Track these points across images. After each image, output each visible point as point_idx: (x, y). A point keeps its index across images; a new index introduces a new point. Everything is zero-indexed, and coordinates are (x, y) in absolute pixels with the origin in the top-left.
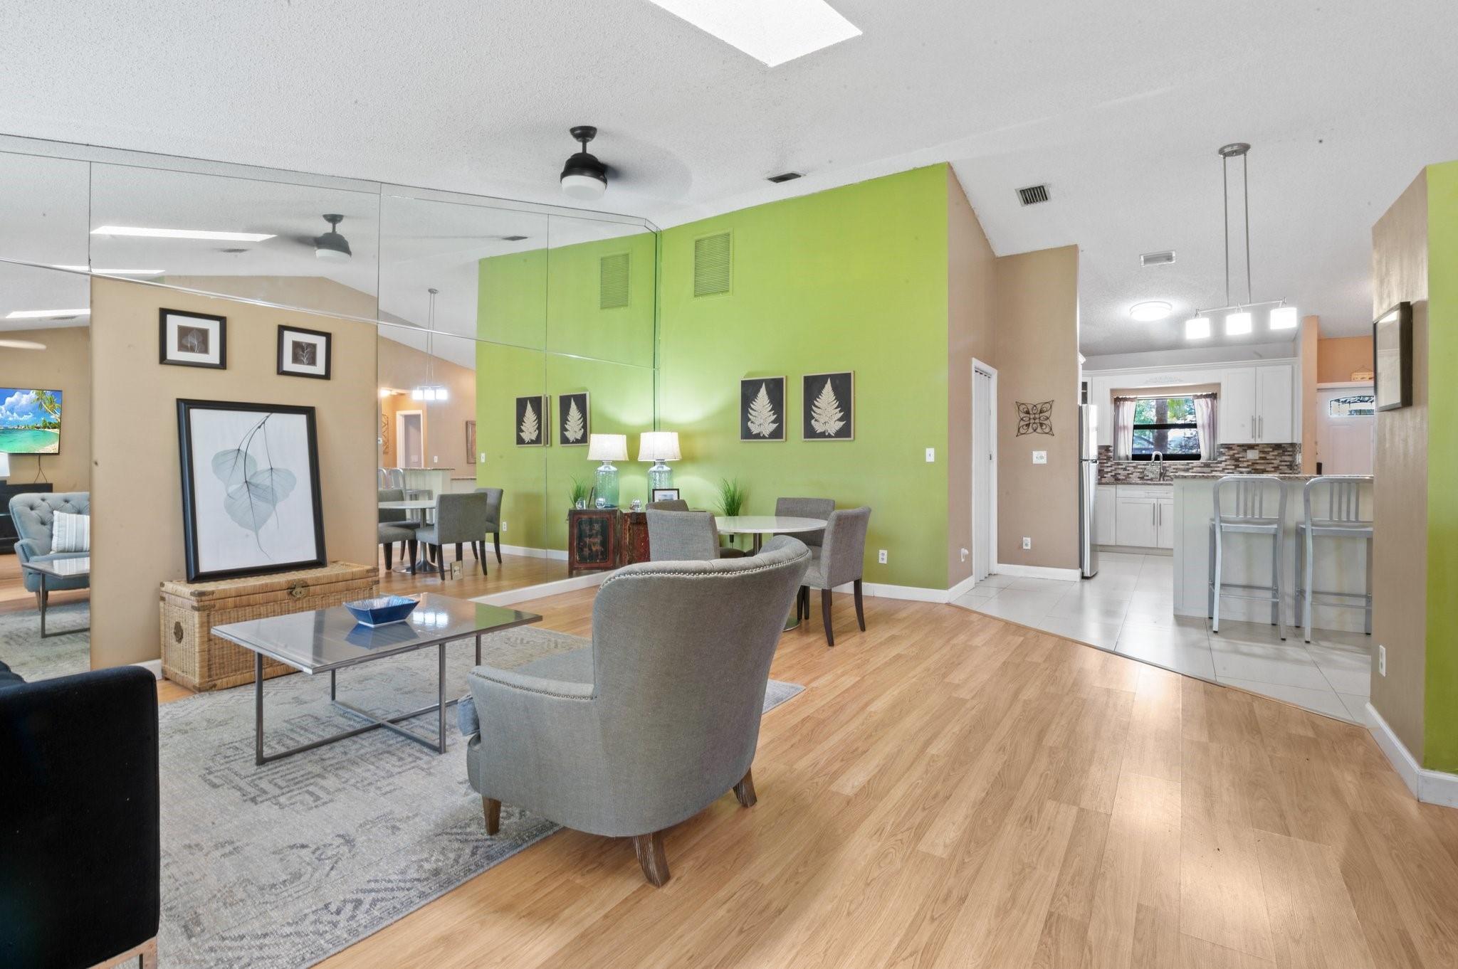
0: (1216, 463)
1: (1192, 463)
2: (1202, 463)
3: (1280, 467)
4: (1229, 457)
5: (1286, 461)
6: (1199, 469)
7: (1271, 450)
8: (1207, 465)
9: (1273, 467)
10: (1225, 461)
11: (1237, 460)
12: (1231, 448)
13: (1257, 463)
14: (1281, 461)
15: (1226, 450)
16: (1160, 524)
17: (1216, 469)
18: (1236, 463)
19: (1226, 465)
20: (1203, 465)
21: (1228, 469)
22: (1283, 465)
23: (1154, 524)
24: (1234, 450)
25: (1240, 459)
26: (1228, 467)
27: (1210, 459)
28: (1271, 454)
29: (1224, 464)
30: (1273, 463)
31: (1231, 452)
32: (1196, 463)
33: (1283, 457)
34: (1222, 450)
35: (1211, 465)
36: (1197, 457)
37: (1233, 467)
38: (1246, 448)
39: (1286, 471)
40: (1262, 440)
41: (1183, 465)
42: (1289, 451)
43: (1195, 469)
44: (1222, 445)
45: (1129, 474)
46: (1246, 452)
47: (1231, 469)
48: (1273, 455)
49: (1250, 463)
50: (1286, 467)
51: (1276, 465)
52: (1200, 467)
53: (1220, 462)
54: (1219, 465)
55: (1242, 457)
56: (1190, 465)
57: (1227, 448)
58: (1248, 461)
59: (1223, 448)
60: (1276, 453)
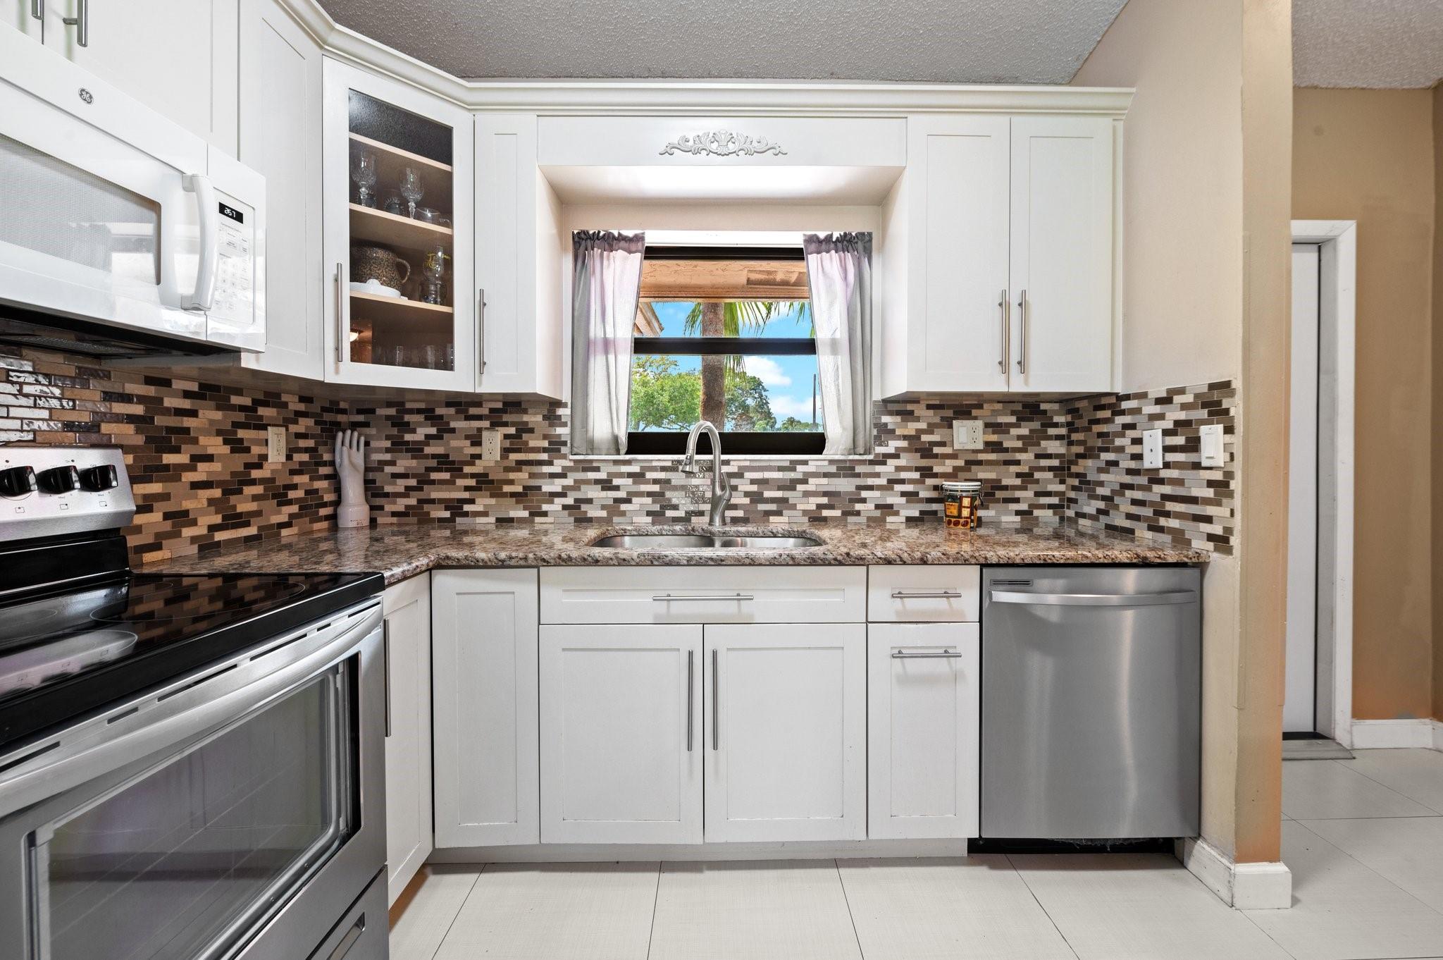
0: (871, 462)
1: (805, 463)
2: (831, 462)
3: (1037, 475)
4: (904, 444)
5: (1049, 456)
6: (824, 481)
7: (1013, 419)
8: (845, 469)
9: (1018, 475)
10: (896, 456)
11: (926, 452)
12: (911, 413)
13: (980, 463)
14: (1038, 456)
15: (898, 419)
17: (870, 481)
18: (925, 463)
19: (898, 469)
20: (833, 469)
21: (902, 482)
22: (1042, 469)
24: (918, 419)
25: (936, 450)
26: (904, 475)
27: (854, 450)
28: (1014, 431)
29: (889, 468)
30: (1018, 463)
31: (912, 428)
32: (814, 462)
33: (1043, 443)
34: (886, 419)
35: (859, 469)
36: (815, 443)
37: (916, 475)
38: (949, 413)
39: (1051, 488)
40: (1026, 382)
41: (780, 469)
42: (1056, 425)
43: (813, 484)
44: (886, 401)
46: (951, 426)
47: (911, 481)
48: (1019, 437)
49: (960, 463)
50: (1050, 475)
51: (1024, 469)
52: (826, 475)
53: (882, 460)
54: (878, 469)
55: (942, 444)
56: (800, 468)
57: (898, 413)
58: (954, 456)
59: (891, 413)
60: (1024, 431)
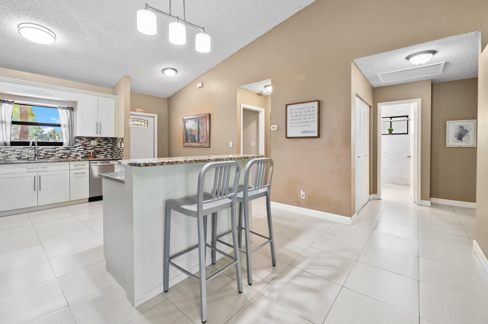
0: (73, 147)
1: (58, 147)
2: (64, 147)
3: (107, 149)
4: (81, 144)
5: (110, 146)
6: (63, 151)
7: (103, 140)
8: (68, 149)
9: (104, 149)
10: (79, 146)
11: (85, 146)
12: (82, 139)
13: (96, 147)
14: (107, 146)
15: (80, 140)
16: (40, 190)
17: (73, 151)
18: (85, 147)
19: (79, 149)
20: (65, 149)
21: (80, 151)
22: (108, 148)
23: (35, 190)
24: (84, 140)
25: (87, 145)
26: (80, 150)
27: (70, 145)
28: (103, 142)
29: (78, 148)
30: (104, 147)
31: (82, 141)
32: (60, 147)
33: (108, 144)
34: (76, 140)
35: (70, 149)
36: (61, 144)
37: (84, 150)
38: (90, 139)
39: (110, 151)
40: (101, 136)
41: (52, 149)
42: (111, 141)
43: (60, 151)
44: (77, 137)
45: (7, 156)
46: (90, 141)
47: (82, 151)
48: (104, 143)
49: (92, 147)
50: (110, 149)
51: (105, 148)
52: (63, 150)
53: (76, 147)
54: (75, 149)
55: (89, 144)
56: (57, 149)
57: (79, 139)
58: (91, 146)
59: (78, 139)
60: (105, 142)
